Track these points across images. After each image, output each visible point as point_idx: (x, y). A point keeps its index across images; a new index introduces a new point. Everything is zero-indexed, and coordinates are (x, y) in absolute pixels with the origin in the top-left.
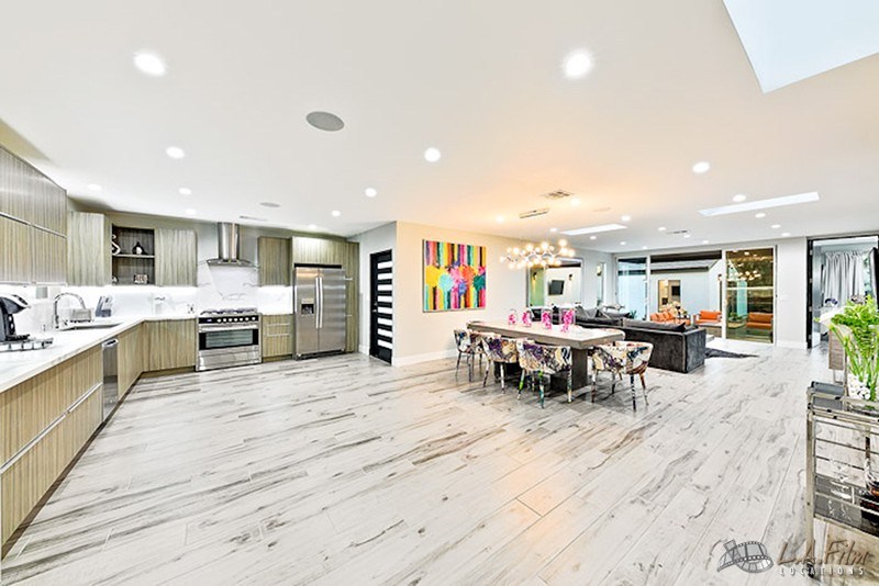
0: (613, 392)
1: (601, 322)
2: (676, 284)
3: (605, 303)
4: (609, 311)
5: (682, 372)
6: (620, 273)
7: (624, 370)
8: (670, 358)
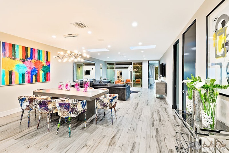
0: (105, 115)
1: (101, 85)
2: (121, 72)
3: (103, 78)
4: (104, 80)
5: (125, 101)
6: (107, 68)
7: (109, 107)
8: (122, 96)
